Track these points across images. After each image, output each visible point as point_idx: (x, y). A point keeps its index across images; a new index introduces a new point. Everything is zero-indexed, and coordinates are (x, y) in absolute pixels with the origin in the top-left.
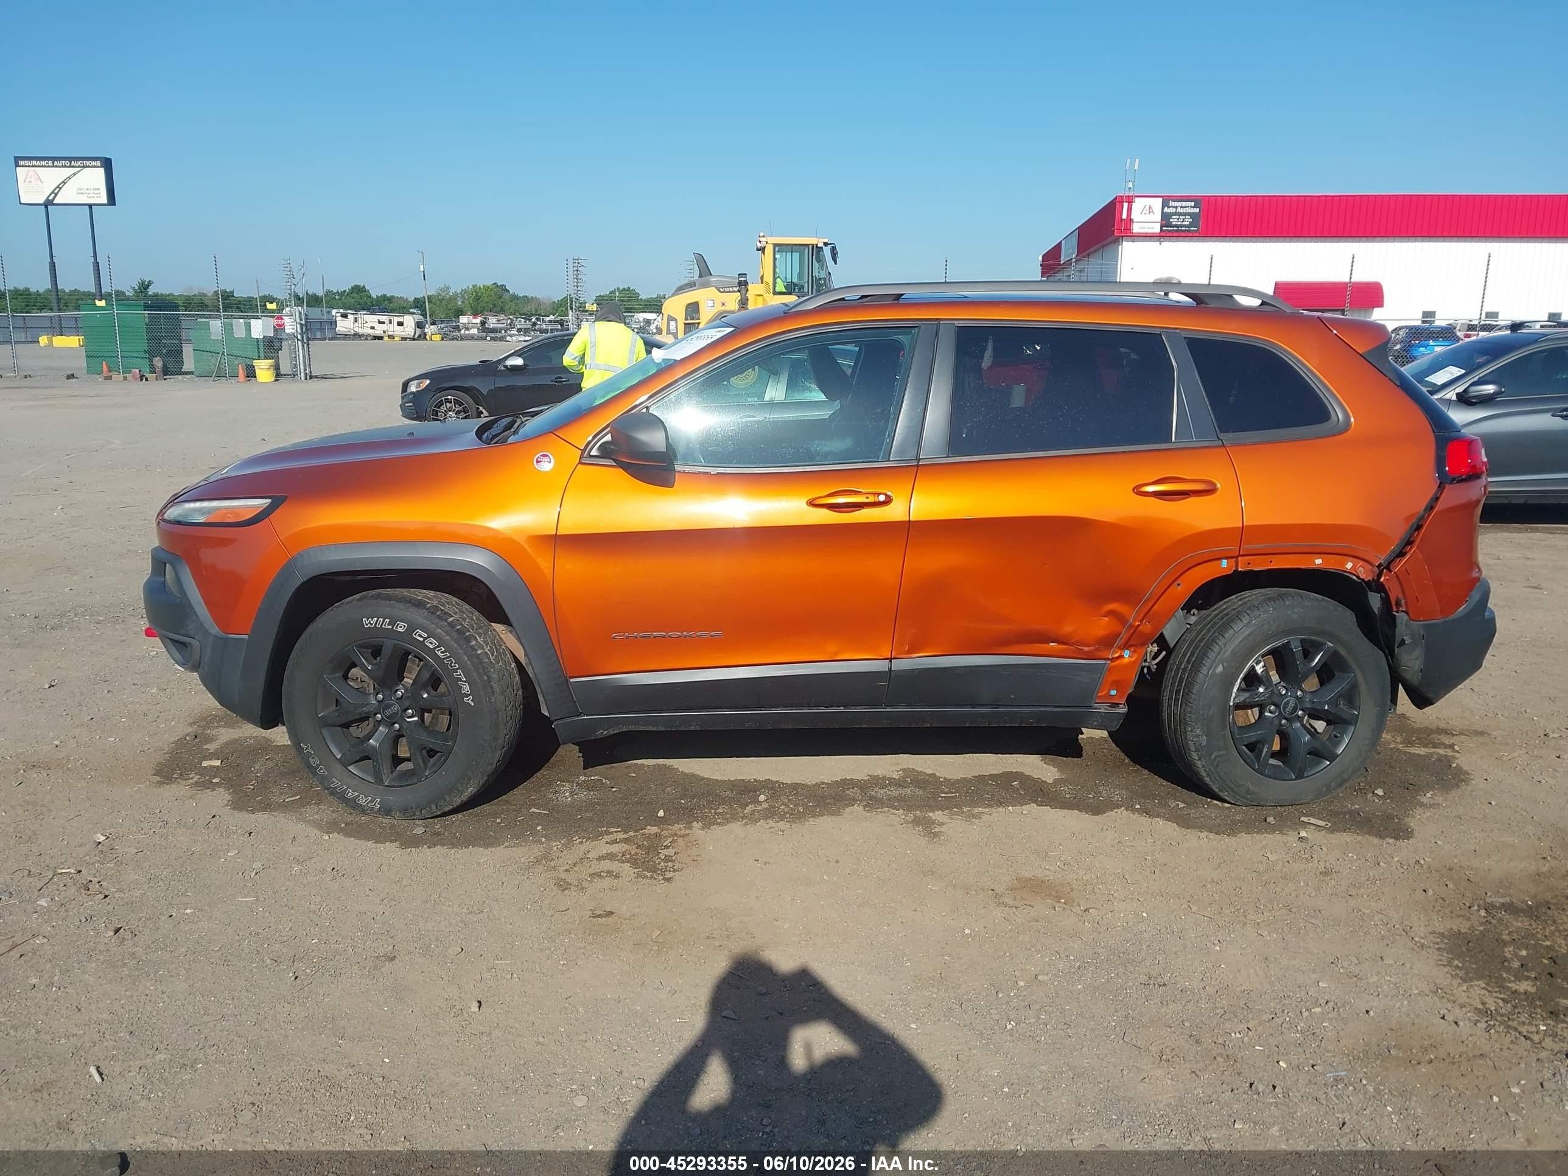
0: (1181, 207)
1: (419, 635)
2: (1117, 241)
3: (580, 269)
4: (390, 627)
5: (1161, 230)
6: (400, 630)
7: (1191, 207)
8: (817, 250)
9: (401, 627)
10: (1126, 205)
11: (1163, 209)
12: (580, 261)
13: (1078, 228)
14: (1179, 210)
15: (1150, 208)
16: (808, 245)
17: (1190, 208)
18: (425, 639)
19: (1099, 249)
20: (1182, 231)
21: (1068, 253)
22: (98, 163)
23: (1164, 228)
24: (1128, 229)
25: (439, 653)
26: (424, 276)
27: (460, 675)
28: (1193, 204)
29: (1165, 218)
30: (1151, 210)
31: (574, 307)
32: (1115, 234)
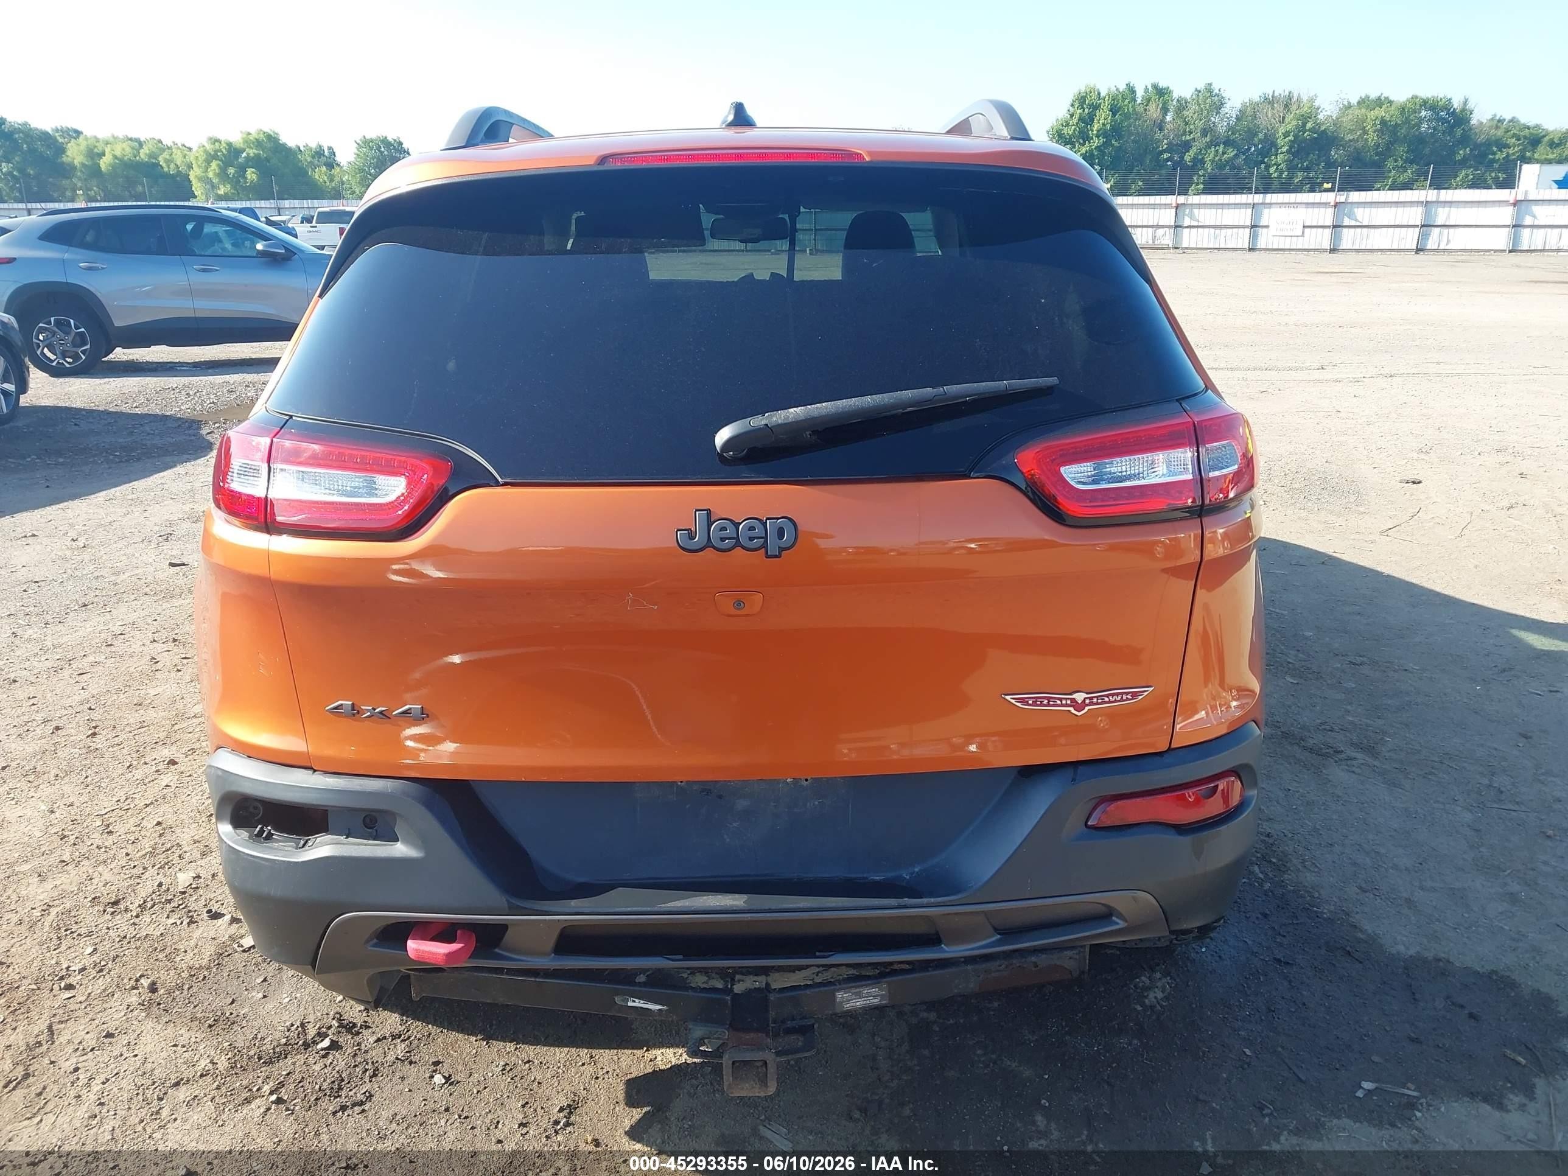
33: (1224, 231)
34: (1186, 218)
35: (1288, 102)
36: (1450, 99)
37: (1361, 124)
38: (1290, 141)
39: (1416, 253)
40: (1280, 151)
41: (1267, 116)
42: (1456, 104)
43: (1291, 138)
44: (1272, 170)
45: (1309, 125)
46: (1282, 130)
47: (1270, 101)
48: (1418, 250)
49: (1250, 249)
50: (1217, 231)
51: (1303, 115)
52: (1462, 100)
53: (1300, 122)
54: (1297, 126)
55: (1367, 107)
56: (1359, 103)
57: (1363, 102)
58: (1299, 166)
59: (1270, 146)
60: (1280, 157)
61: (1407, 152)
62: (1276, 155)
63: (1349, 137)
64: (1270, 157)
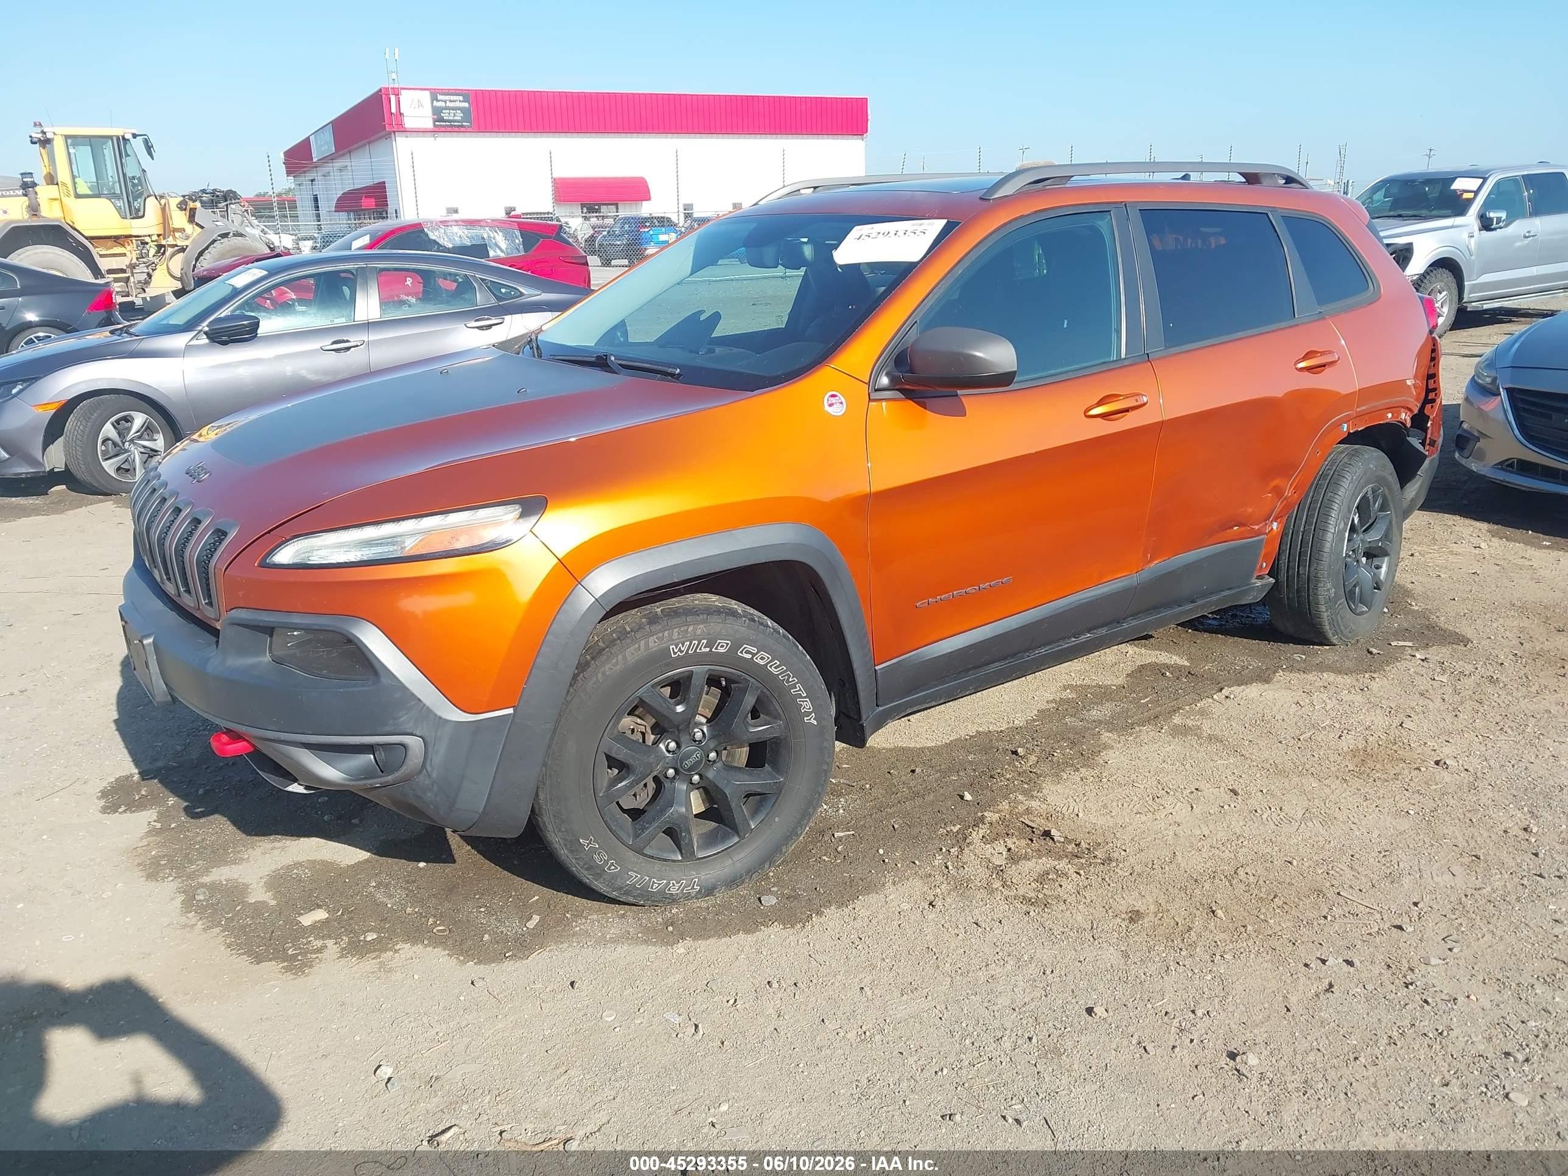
0: (451, 101)
1: (746, 652)
2: (388, 136)
4: (708, 649)
5: (435, 125)
6: (722, 650)
7: (460, 101)
8: (121, 142)
9: (722, 646)
10: (393, 98)
11: (432, 103)
13: (331, 122)
14: (448, 104)
15: (419, 100)
16: (111, 137)
17: (460, 103)
18: (754, 655)
19: (365, 145)
20: (454, 126)
21: (322, 147)
23: (437, 123)
24: (400, 124)
25: (773, 670)
27: (800, 690)
28: (461, 98)
29: (437, 111)
30: (420, 104)
32: (387, 129)
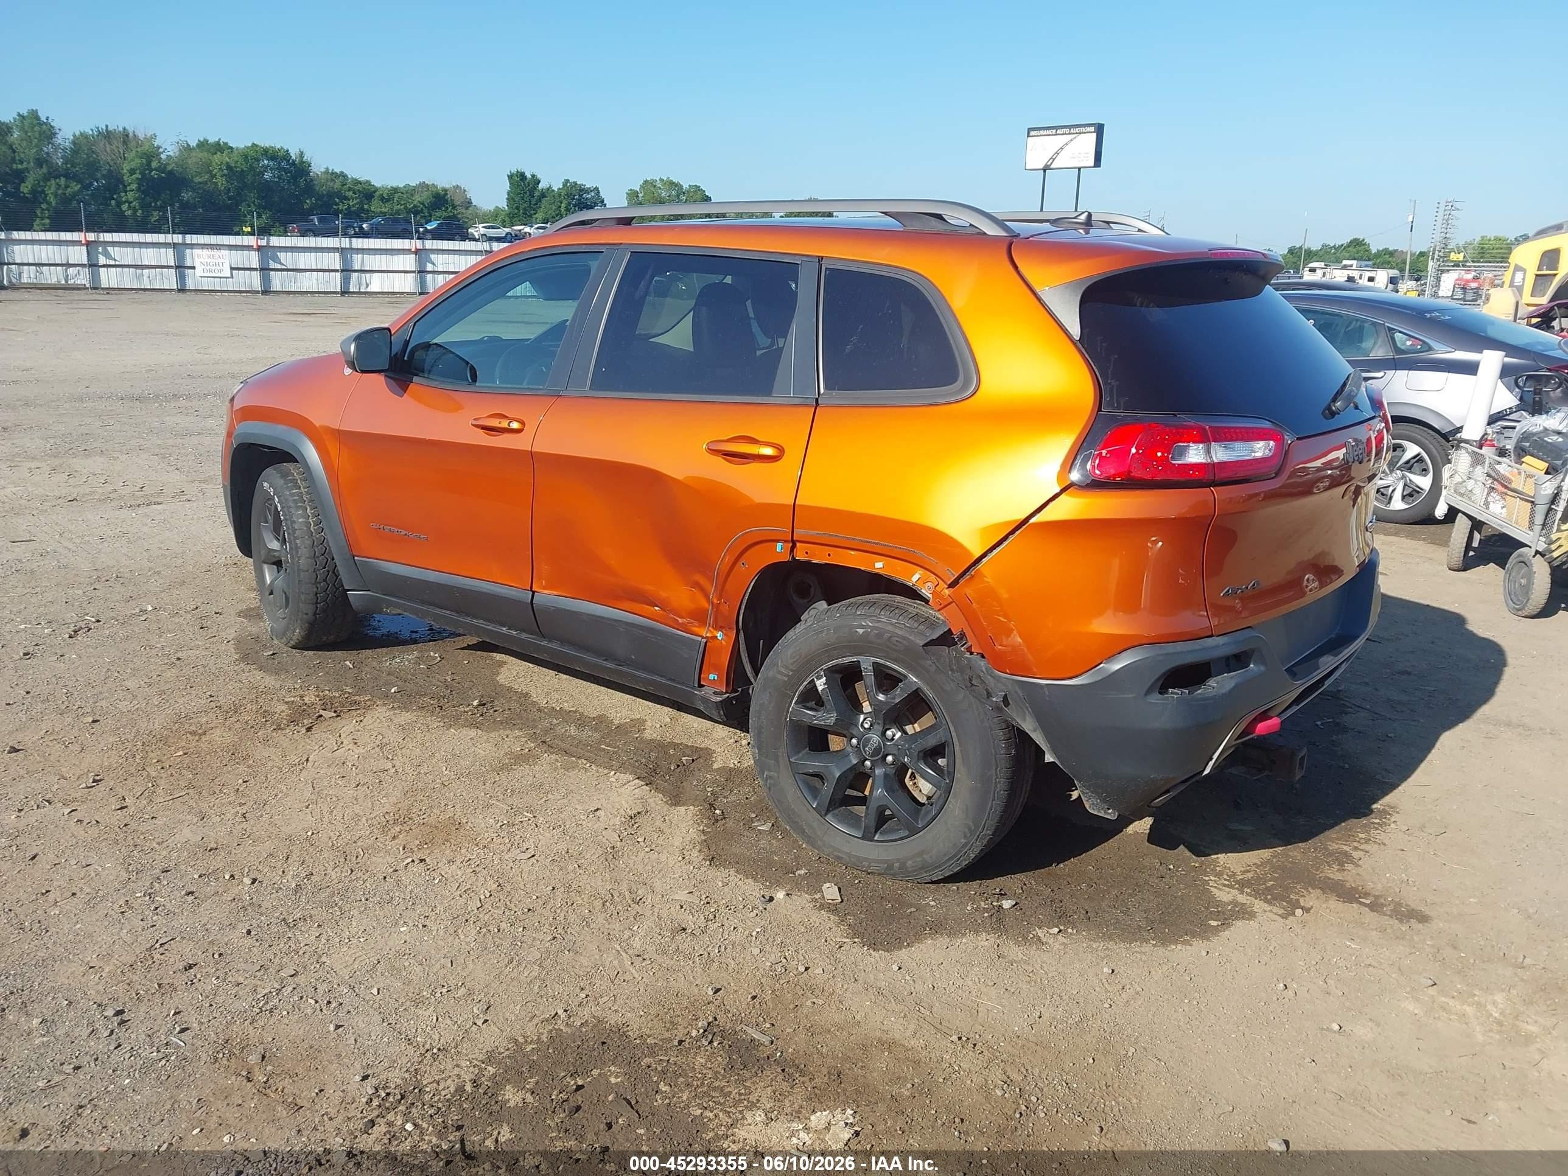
3: (1452, 213)
12: (1455, 203)
22: (1092, 129)
26: (1412, 226)
31: (1436, 257)
33: (146, 271)
34: (100, 256)
35: (125, 137)
36: (288, 151)
37: (207, 167)
38: (137, 179)
39: (342, 295)
40: (128, 188)
41: (106, 151)
42: (294, 154)
43: (138, 176)
44: (125, 207)
45: (154, 164)
46: (126, 168)
47: (107, 135)
48: (345, 292)
49: (179, 291)
50: (139, 271)
51: (145, 154)
52: (298, 152)
53: (144, 161)
54: (142, 164)
55: (208, 151)
56: (198, 145)
57: (203, 145)
58: (153, 205)
59: (115, 183)
60: (130, 195)
61: (258, 199)
62: (126, 192)
63: (197, 180)
64: (119, 194)
